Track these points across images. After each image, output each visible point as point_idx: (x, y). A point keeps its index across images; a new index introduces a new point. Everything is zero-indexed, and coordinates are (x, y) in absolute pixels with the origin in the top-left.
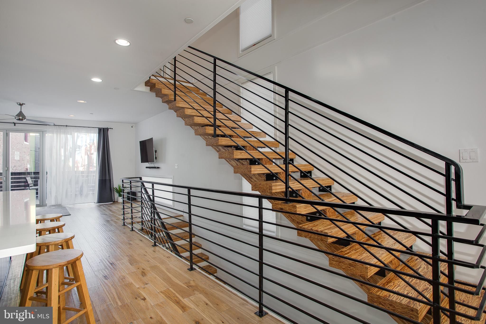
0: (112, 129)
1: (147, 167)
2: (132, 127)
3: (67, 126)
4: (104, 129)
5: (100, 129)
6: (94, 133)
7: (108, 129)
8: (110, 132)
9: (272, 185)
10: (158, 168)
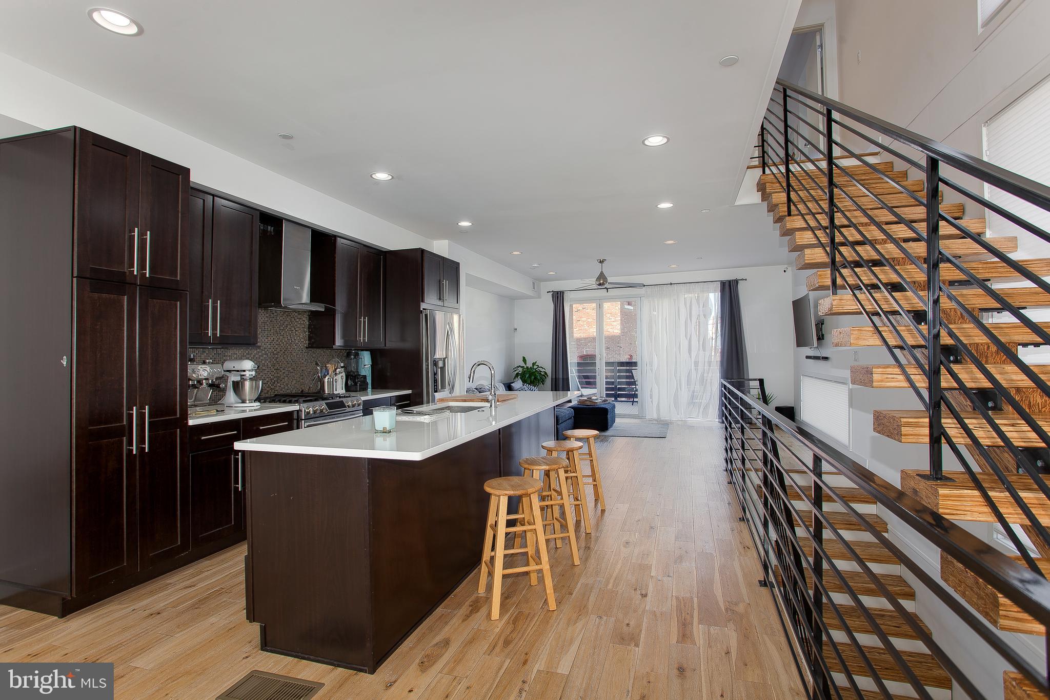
0: (746, 280)
1: (807, 357)
2: (785, 271)
3: (671, 284)
4: (730, 281)
5: (723, 284)
6: (715, 291)
7: (737, 281)
8: (741, 286)
9: (901, 421)
10: (826, 358)
